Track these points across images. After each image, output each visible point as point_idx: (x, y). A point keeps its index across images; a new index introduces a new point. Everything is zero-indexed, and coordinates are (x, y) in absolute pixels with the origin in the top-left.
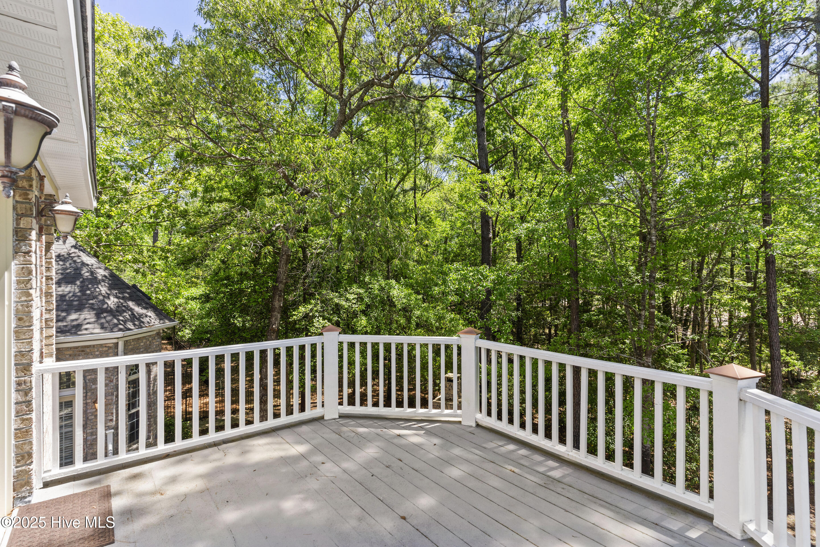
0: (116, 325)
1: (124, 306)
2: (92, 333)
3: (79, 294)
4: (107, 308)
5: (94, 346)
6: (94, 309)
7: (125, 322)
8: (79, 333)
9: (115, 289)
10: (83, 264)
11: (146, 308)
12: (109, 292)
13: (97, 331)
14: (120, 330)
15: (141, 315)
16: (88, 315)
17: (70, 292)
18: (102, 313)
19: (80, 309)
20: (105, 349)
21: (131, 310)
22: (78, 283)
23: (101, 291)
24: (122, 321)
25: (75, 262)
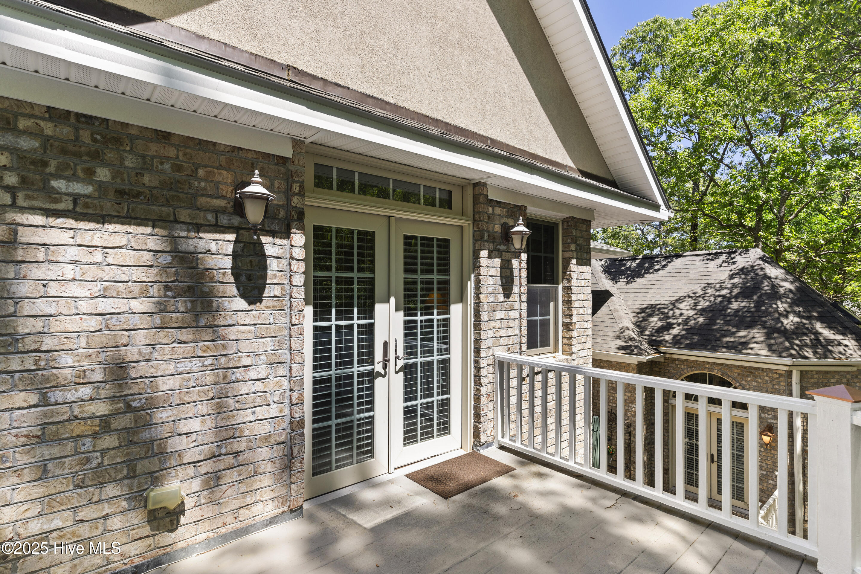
0: (787, 349)
1: (807, 328)
2: (757, 354)
3: (753, 310)
4: (780, 327)
5: (763, 369)
6: (764, 328)
7: (801, 348)
8: (744, 351)
9: (798, 306)
10: (766, 277)
11: (844, 334)
12: (789, 309)
13: (764, 352)
14: (791, 356)
15: (830, 342)
16: (758, 334)
17: (744, 307)
18: (773, 334)
19: (750, 326)
20: (775, 375)
21: (817, 334)
22: (755, 297)
23: (778, 307)
24: (797, 345)
25: (757, 275)
